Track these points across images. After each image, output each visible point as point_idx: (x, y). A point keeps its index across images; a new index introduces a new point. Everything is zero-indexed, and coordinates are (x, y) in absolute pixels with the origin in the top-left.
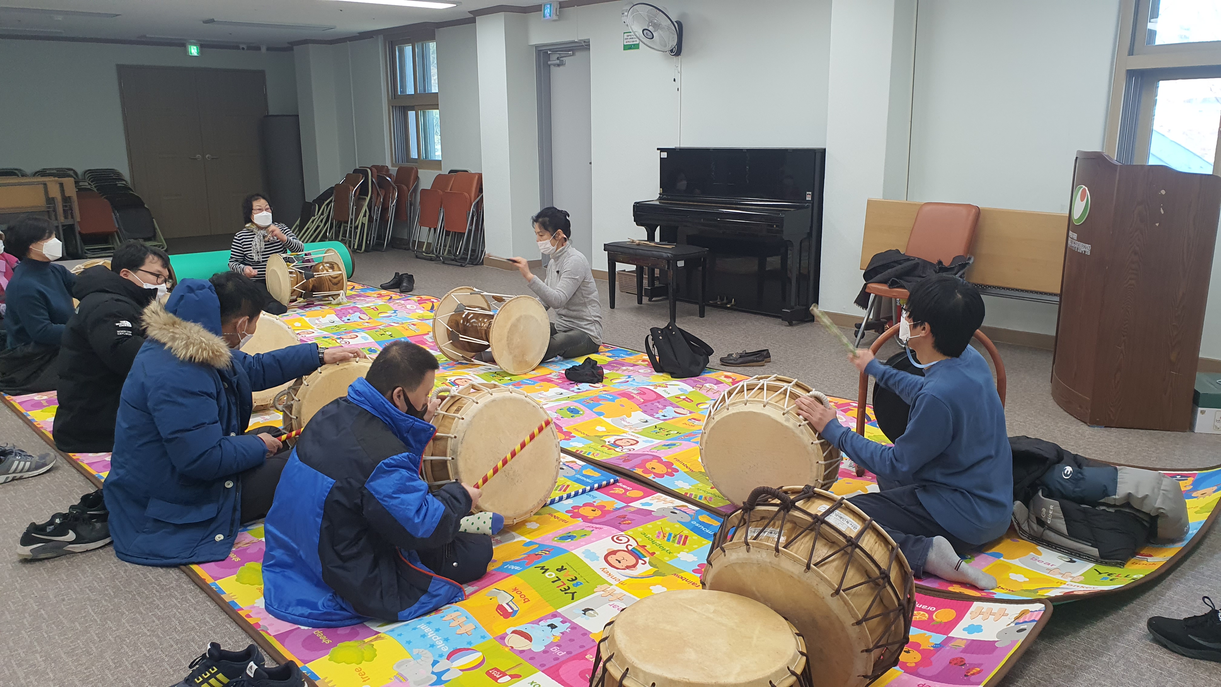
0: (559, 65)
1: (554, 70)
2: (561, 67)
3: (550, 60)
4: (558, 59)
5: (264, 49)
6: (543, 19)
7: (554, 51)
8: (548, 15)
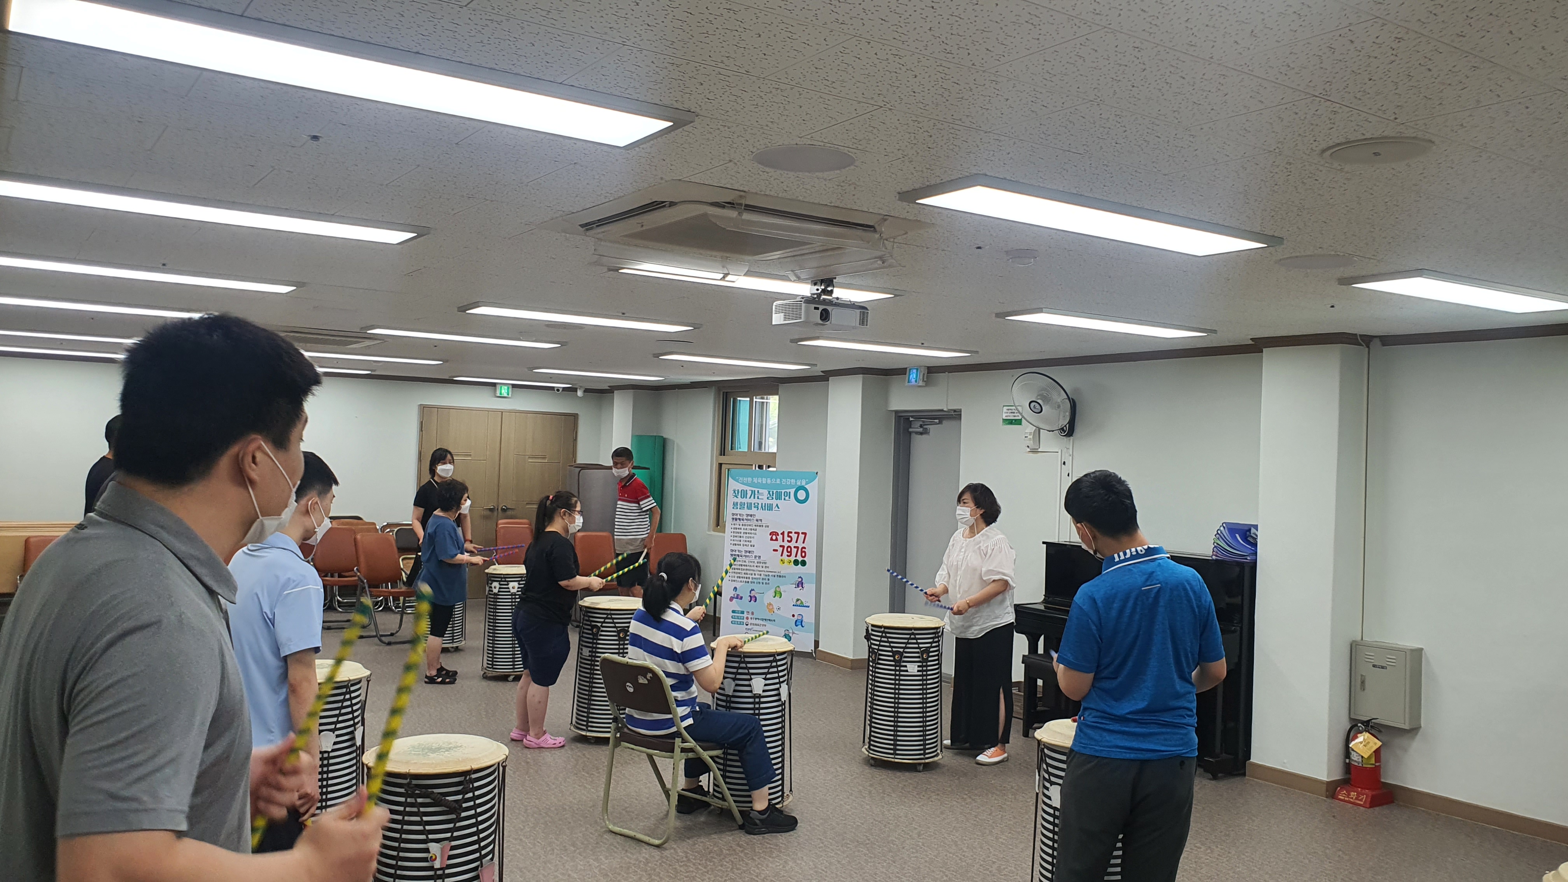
0: (921, 434)
1: (916, 439)
2: (924, 437)
3: (911, 428)
4: (921, 427)
5: (580, 394)
6: (906, 384)
7: (918, 418)
8: (913, 381)
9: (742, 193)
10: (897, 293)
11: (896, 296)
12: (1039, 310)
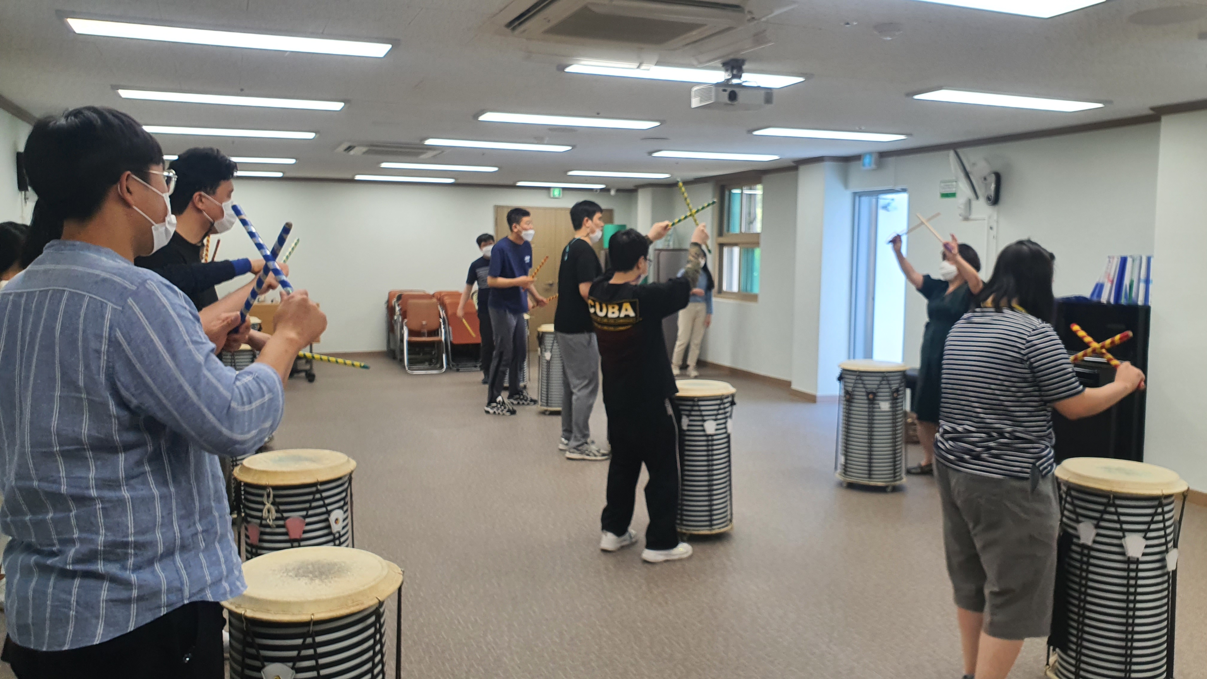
5: (613, 192)
6: (862, 168)
8: (867, 166)
10: (810, 75)
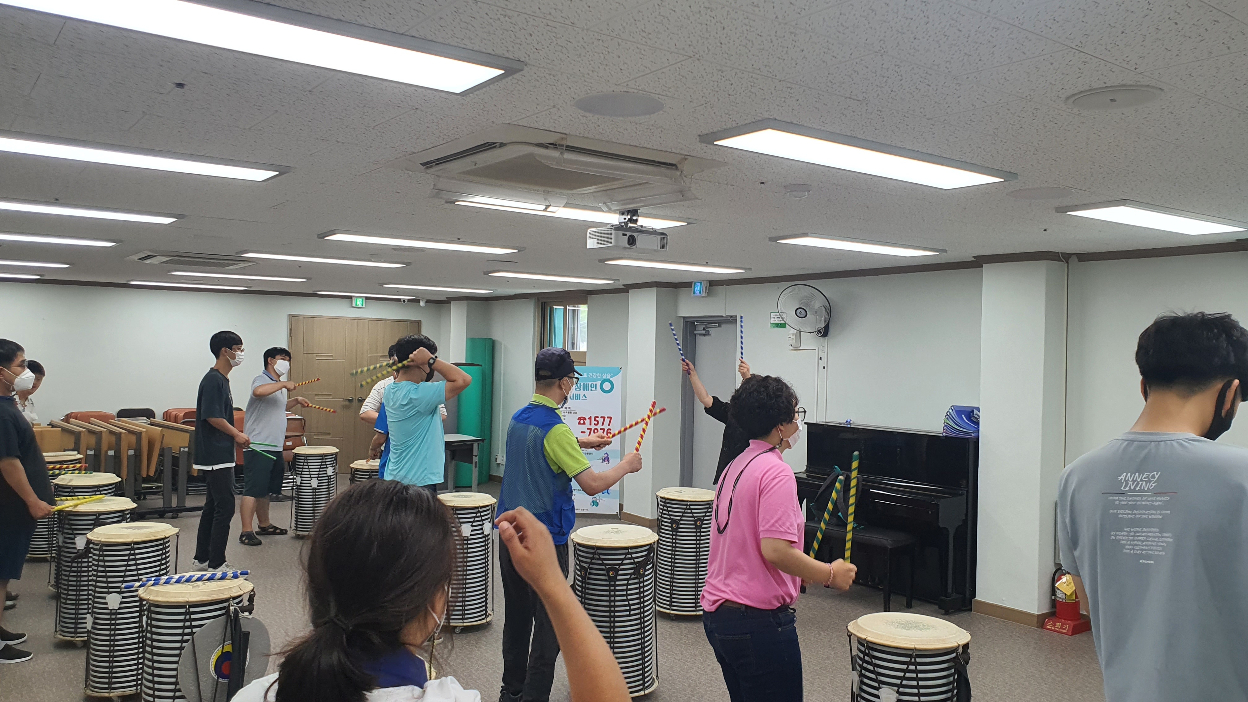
0: (704, 335)
1: (699, 339)
2: (706, 337)
3: (696, 330)
4: (704, 329)
6: (692, 294)
7: (701, 322)
8: (698, 292)
9: (564, 136)
10: (690, 221)
11: (689, 223)
12: (805, 235)
